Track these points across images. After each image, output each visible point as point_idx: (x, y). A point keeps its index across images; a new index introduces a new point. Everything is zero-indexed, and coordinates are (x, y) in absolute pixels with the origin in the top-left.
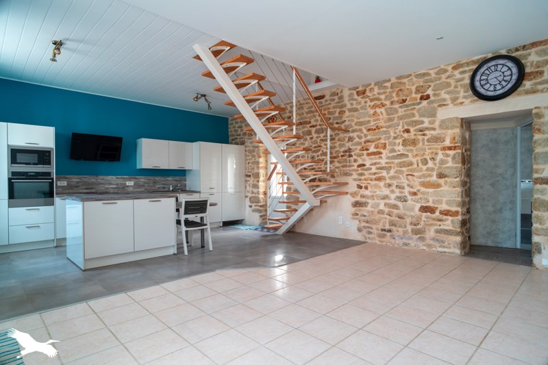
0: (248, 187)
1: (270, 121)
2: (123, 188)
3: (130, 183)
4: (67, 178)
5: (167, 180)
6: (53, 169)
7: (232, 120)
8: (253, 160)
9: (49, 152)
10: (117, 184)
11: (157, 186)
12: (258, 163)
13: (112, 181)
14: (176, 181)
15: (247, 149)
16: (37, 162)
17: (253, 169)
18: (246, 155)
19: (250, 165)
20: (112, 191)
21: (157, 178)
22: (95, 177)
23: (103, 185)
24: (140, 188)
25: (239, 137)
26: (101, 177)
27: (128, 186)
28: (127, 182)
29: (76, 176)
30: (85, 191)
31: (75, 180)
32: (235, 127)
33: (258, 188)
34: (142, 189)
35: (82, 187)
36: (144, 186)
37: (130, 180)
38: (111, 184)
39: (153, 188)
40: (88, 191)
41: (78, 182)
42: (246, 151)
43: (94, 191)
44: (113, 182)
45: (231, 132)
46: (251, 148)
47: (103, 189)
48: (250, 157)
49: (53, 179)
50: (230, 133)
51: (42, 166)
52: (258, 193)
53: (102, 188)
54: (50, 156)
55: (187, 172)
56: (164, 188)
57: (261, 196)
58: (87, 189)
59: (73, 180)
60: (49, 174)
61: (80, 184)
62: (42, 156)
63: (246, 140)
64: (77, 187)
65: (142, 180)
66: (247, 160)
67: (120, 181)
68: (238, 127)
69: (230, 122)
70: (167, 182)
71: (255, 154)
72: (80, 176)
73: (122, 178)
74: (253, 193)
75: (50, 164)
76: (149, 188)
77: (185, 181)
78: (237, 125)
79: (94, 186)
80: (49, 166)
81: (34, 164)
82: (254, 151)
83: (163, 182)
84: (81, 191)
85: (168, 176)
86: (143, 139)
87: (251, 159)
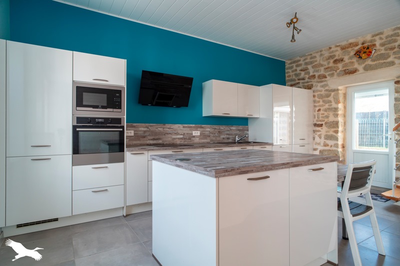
0: (317, 139)
1: (363, 56)
2: (190, 139)
3: (196, 133)
4: (134, 127)
5: (231, 130)
6: (123, 114)
7: (291, 63)
8: (327, 106)
9: (120, 92)
10: (184, 134)
11: (222, 136)
12: (336, 109)
13: (178, 130)
14: (239, 130)
15: (316, 94)
16: (105, 104)
17: (327, 117)
18: (314, 102)
19: (322, 112)
20: (178, 142)
21: (222, 128)
22: (161, 125)
23: (170, 135)
24: (206, 138)
25: (301, 81)
26: (168, 126)
27: (194, 137)
28: (194, 132)
29: (143, 124)
30: (152, 142)
31: (143, 129)
32: (296, 70)
33: (337, 139)
34: (208, 140)
35: (149, 137)
36: (209, 136)
37: (196, 129)
38: (177, 134)
39: (218, 139)
40: (155, 142)
41: (145, 132)
42: (314, 96)
43: (160, 142)
44: (180, 132)
45: (289, 76)
46: (323, 93)
47: (170, 139)
48: (321, 103)
49: (123, 127)
50: (287, 79)
51: (111, 110)
52: (336, 145)
53: (168, 139)
54: (120, 97)
55: (249, 121)
56: (228, 138)
57: (340, 150)
58: (154, 139)
59: (141, 129)
60: (119, 120)
61: (147, 134)
62: (111, 97)
63: (314, 84)
64: (144, 137)
65: (208, 129)
66: (315, 106)
67: (186, 131)
68: (301, 70)
69: (287, 66)
70: (231, 132)
71: (331, 98)
72: (147, 124)
73: (189, 127)
74: (326, 145)
75: (120, 108)
76: (214, 139)
77: (248, 130)
78: (299, 68)
79: (161, 137)
80: (119, 110)
81: (103, 107)
82: (328, 96)
83: (228, 132)
84: (149, 142)
85: (232, 125)
86: (214, 81)
87: (322, 106)
